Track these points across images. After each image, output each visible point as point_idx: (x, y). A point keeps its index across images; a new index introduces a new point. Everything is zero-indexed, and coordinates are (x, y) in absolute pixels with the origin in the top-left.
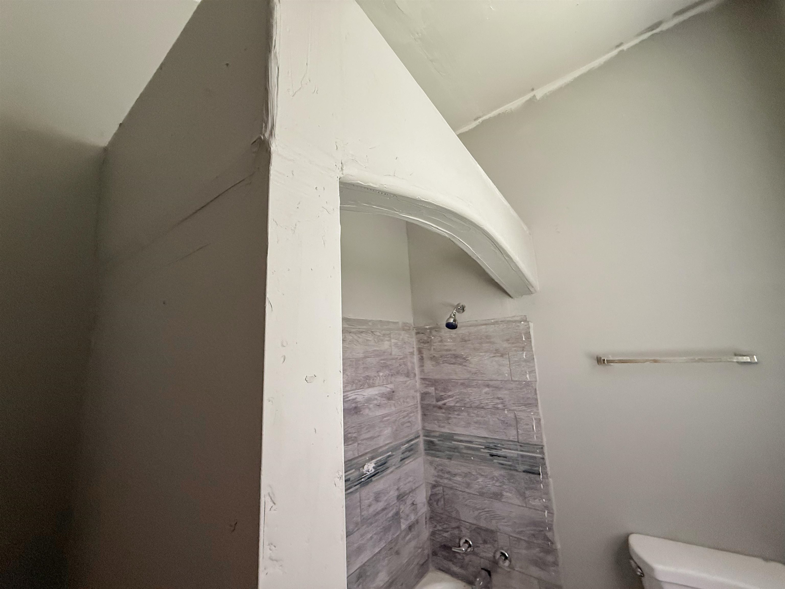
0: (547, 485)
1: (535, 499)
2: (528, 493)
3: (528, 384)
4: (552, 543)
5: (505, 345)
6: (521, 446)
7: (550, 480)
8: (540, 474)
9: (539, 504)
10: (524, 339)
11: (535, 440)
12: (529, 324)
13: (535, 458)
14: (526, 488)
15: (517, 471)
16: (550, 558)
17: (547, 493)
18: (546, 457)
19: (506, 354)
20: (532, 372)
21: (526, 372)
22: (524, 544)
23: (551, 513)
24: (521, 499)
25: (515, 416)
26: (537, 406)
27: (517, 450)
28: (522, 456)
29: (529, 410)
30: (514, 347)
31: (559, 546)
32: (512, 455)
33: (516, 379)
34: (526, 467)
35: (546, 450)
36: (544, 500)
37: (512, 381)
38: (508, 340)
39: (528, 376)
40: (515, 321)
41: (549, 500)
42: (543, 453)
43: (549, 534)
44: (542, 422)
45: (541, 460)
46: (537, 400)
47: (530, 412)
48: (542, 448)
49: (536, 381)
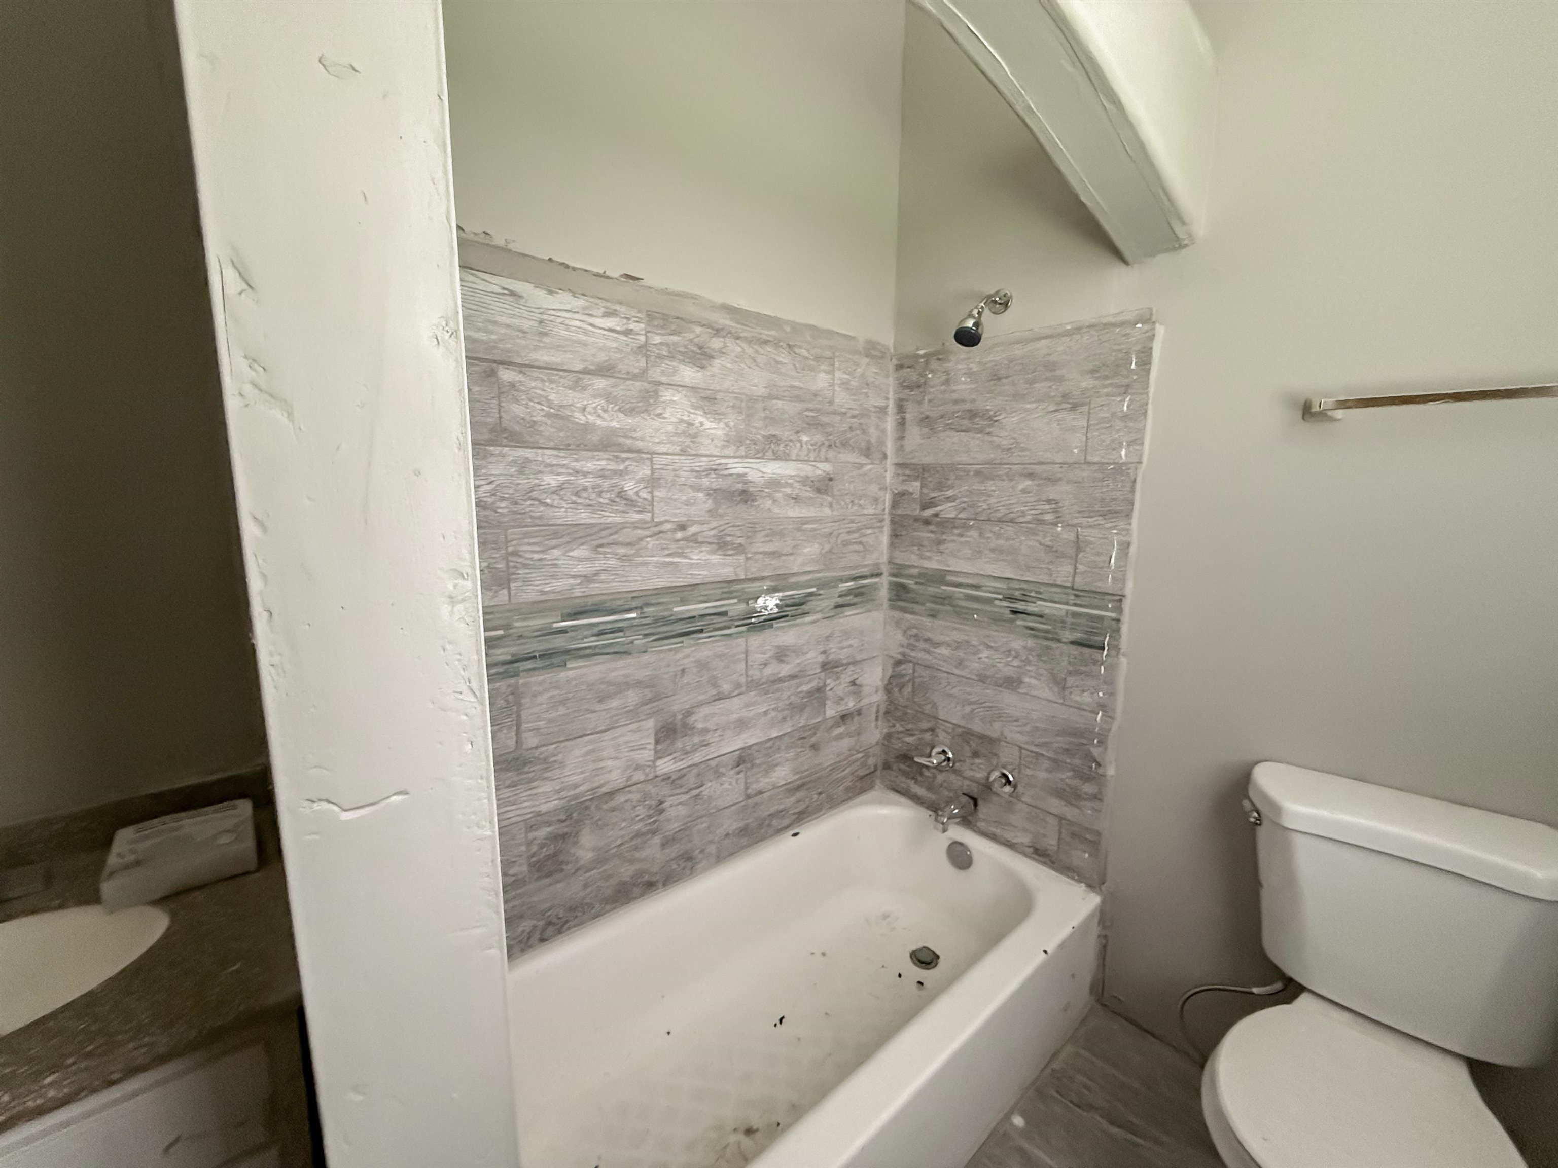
0: (1112, 668)
1: (1083, 691)
2: (1071, 681)
3: (1120, 469)
4: (1099, 765)
5: (1087, 382)
6: (1076, 596)
7: (1123, 660)
8: (1103, 649)
9: (1091, 700)
10: (1133, 366)
11: (1108, 584)
12: (1154, 329)
13: (1100, 619)
14: (1070, 673)
15: (1059, 641)
16: (1089, 788)
17: (1110, 681)
18: (1126, 618)
19: (1083, 405)
20: (1136, 442)
21: (1121, 444)
22: (1046, 764)
23: (1109, 716)
24: (1056, 689)
25: (1078, 538)
26: (1129, 515)
27: (1067, 604)
28: (1075, 615)
29: (1109, 525)
30: (1106, 387)
31: (1111, 771)
32: (1055, 612)
33: (1096, 460)
34: (1078, 635)
35: (1127, 605)
36: (1101, 694)
37: (1087, 463)
38: (1093, 371)
39: (1123, 453)
40: (1122, 324)
41: (1112, 695)
42: (1119, 609)
43: (1095, 752)
44: (1133, 549)
45: (1114, 623)
46: (1132, 503)
47: (1114, 527)
48: (1120, 600)
49: (1140, 463)
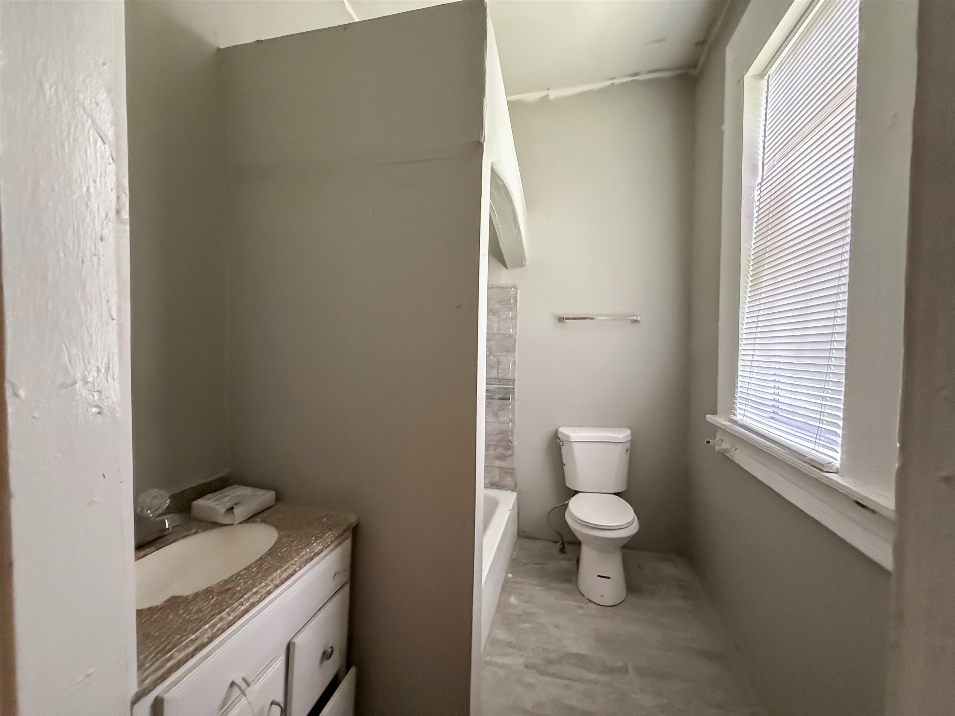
0: (513, 406)
1: (504, 416)
2: (500, 413)
3: (511, 336)
4: (511, 442)
5: (497, 306)
6: (499, 381)
7: (516, 402)
8: (509, 399)
9: (507, 419)
10: (512, 302)
11: (510, 376)
12: (517, 291)
13: (507, 389)
14: (499, 410)
15: (494, 399)
16: (509, 452)
17: (513, 411)
18: (516, 388)
19: (496, 314)
20: (515, 327)
21: (510, 327)
22: (493, 447)
23: (513, 424)
24: (494, 418)
25: (498, 360)
26: (514, 351)
27: (496, 385)
28: (499, 388)
29: (508, 355)
30: (504, 308)
31: (515, 444)
32: (491, 388)
33: (502, 332)
34: (500, 396)
35: (516, 382)
36: (510, 416)
37: (499, 333)
38: (499, 302)
39: (511, 330)
40: (507, 288)
41: (514, 415)
42: (514, 384)
43: (510, 438)
44: (516, 362)
45: (512, 389)
46: (515, 347)
47: (510, 356)
48: (514, 381)
49: (516, 334)
